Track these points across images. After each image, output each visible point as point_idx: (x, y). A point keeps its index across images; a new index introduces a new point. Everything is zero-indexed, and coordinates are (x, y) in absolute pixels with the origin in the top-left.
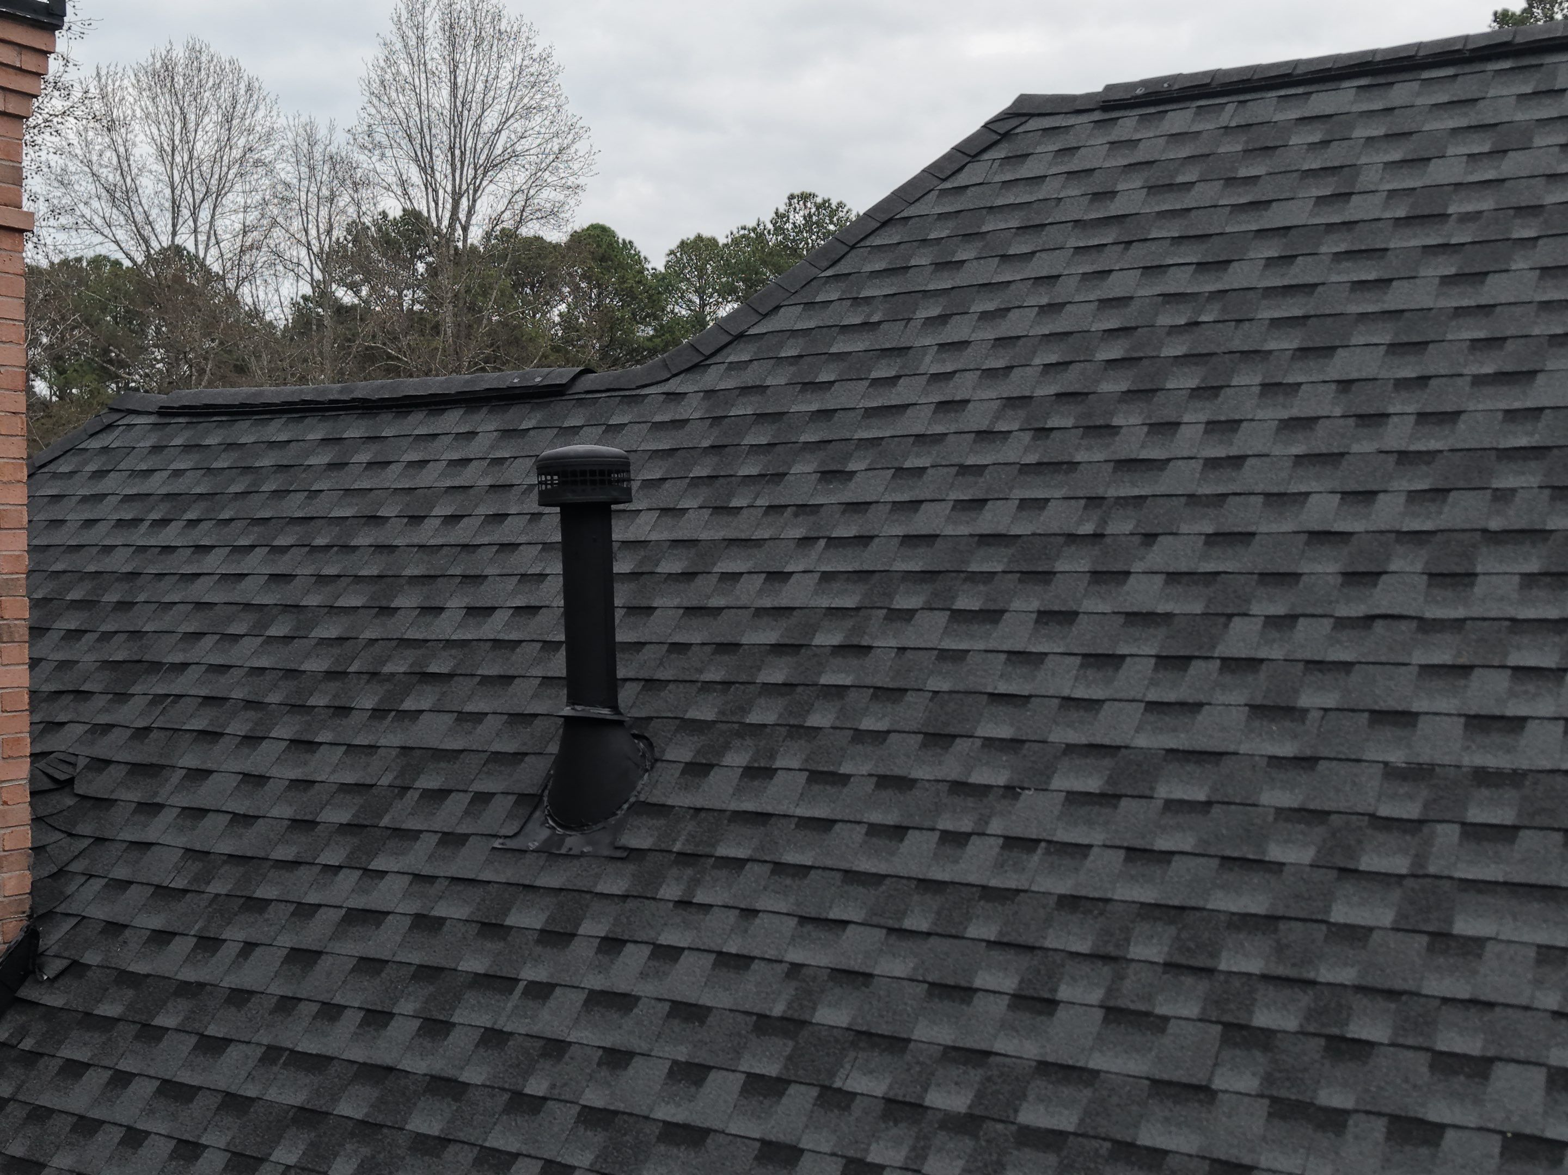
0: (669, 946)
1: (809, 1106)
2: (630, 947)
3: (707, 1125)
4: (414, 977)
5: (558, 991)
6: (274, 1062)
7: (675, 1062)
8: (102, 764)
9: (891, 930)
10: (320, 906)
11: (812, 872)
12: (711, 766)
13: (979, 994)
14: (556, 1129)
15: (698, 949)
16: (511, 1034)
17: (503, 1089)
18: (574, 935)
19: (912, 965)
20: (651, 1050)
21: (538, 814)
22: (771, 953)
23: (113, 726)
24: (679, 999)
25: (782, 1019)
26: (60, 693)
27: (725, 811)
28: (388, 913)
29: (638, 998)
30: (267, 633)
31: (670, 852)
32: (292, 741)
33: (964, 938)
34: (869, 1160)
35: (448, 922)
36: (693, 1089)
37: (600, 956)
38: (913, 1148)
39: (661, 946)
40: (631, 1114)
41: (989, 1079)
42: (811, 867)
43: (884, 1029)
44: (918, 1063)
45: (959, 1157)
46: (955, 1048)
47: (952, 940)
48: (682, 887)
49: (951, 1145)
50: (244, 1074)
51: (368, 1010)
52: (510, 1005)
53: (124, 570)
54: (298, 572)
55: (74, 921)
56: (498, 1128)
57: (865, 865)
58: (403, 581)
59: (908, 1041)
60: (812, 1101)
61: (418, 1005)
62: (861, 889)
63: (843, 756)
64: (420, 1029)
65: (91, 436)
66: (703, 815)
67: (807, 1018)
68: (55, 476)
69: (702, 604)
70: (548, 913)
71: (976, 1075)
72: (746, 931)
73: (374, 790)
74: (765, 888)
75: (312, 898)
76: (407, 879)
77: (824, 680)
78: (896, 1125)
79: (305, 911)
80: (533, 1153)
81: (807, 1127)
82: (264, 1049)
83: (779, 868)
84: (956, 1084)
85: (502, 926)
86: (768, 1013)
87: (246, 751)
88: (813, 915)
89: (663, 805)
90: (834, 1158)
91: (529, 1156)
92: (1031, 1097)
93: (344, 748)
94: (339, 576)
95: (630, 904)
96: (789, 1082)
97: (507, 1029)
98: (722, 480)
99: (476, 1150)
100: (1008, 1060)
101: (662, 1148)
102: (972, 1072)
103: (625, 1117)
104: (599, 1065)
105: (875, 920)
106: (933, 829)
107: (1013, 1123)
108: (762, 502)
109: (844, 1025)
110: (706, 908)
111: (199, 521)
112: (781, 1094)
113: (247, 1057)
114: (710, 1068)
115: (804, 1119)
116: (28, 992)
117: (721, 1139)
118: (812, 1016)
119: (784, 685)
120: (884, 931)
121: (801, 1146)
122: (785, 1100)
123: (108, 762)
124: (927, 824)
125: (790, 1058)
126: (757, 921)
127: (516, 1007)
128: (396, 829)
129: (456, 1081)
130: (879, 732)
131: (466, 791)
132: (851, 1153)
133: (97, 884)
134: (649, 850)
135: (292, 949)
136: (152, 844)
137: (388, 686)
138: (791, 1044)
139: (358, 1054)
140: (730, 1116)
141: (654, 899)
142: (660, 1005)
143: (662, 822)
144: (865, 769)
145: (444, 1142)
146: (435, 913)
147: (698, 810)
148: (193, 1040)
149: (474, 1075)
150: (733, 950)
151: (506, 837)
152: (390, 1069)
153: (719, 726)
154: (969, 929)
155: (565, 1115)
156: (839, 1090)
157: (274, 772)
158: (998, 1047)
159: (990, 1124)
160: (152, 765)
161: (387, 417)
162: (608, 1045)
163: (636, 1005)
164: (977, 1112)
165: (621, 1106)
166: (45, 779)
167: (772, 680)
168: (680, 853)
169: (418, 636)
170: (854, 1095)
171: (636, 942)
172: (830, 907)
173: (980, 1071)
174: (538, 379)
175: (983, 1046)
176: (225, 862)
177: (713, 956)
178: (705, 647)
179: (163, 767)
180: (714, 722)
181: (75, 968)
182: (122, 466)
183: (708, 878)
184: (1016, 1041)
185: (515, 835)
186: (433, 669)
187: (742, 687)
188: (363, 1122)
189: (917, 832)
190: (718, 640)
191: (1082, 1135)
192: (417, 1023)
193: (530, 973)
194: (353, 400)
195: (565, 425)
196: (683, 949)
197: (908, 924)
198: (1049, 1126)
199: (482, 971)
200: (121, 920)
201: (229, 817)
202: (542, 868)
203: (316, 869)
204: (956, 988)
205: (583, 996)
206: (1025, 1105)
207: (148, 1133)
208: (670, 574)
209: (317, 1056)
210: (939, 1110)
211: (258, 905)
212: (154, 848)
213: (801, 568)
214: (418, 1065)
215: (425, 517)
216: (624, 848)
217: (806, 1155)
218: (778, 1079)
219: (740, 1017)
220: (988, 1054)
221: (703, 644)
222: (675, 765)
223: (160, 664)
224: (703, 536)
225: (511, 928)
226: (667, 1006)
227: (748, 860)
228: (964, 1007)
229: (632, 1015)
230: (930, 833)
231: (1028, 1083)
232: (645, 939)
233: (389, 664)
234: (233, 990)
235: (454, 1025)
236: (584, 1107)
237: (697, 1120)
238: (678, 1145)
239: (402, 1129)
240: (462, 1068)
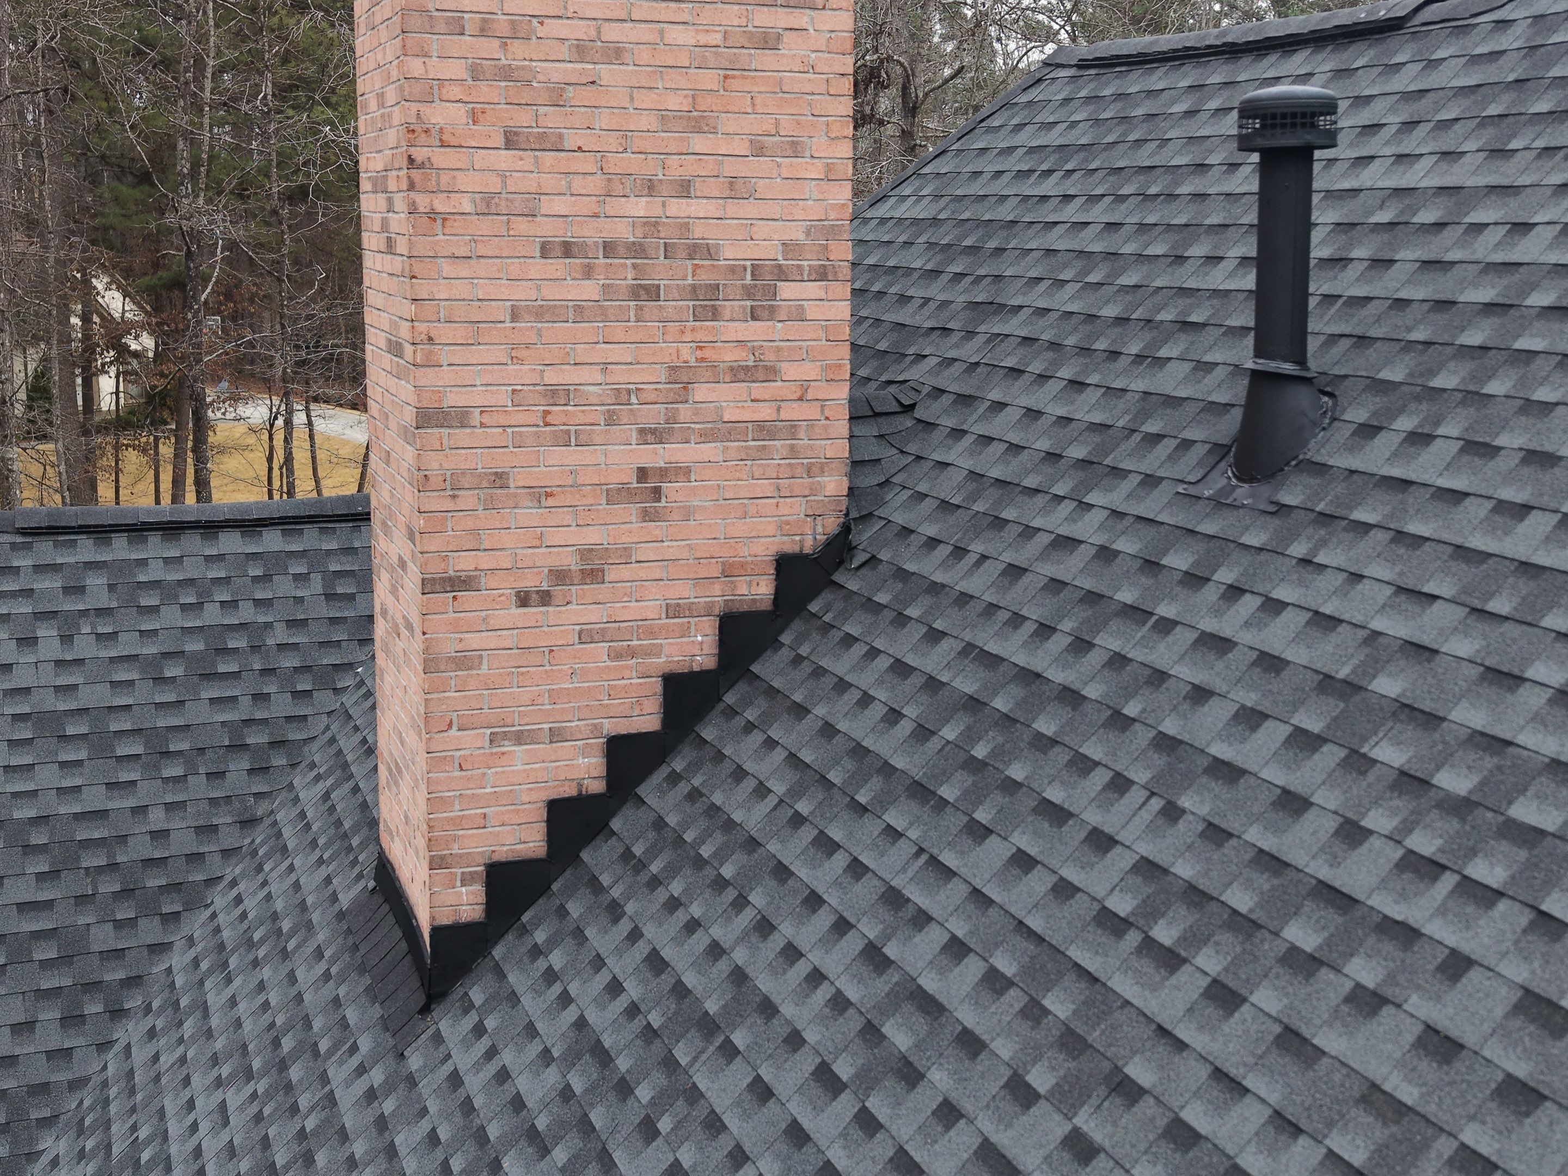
0: (1278, 600)
1: (1333, 765)
2: (1248, 596)
3: (1246, 766)
4: (1081, 600)
5: (1179, 628)
6: (966, 656)
7: (1243, 707)
8: (939, 392)
9: (1474, 610)
10: (1039, 529)
11: (1428, 544)
12: (1380, 428)
13: (1527, 685)
14: (1133, 747)
15: (1299, 606)
16: (1131, 660)
17: (1108, 706)
18: (1208, 580)
19: (1477, 647)
20: (1228, 692)
21: (1223, 464)
22: (1359, 618)
23: (956, 360)
24: (1266, 650)
25: (1344, 681)
26: (933, 329)
27: (1373, 475)
28: (1081, 542)
29: (1236, 644)
30: (1087, 280)
31: (1313, 510)
32: (1070, 381)
33: (1536, 626)
34: (1363, 823)
35: (1121, 555)
36: (1247, 733)
37: (1221, 602)
38: (1404, 821)
39: (1272, 599)
40: (1191, 746)
41: (1499, 768)
42: (1428, 539)
43: (1427, 706)
44: (1444, 742)
45: (1441, 836)
46: (1483, 734)
47: (1525, 627)
48: (1310, 545)
49: (1439, 824)
50: (945, 662)
51: (1041, 624)
52: (1140, 634)
53: (1008, 219)
54: (1127, 221)
55: (883, 522)
56: (1094, 738)
57: (1478, 542)
58: (1202, 229)
59: (1443, 719)
60: (1338, 761)
61: (1076, 625)
62: (1463, 566)
63: (1503, 428)
64: (1069, 645)
65: (1025, 90)
66: (1355, 477)
67: (1364, 683)
68: (990, 130)
69: (1438, 258)
70: (1196, 557)
71: (1490, 762)
72: (1345, 595)
73: (1111, 432)
74: (1379, 556)
75: (1035, 524)
76: (1107, 513)
77: (1518, 345)
78: (1399, 796)
79: (1029, 532)
80: (1109, 764)
81: (1323, 783)
82: (964, 644)
83: (1400, 536)
84: (1469, 768)
85: (1158, 564)
86: (1333, 674)
87: (1036, 388)
88: (1410, 587)
89: (1325, 465)
90: (1335, 816)
91: (1105, 766)
92: (1529, 794)
93: (1103, 390)
94: (1156, 225)
95: (1263, 557)
96: (1325, 741)
97: (1129, 656)
98: (1511, 119)
99: (1072, 753)
100: (1525, 753)
101: (1204, 780)
102: (1488, 758)
103: (1187, 748)
104: (1185, 698)
105: (1463, 598)
106: (1556, 511)
107: (1502, 814)
108: (1540, 143)
109: (1393, 696)
110: (1322, 567)
111: (1074, 171)
112: (1315, 750)
113: (952, 649)
114: (1267, 716)
115: (1325, 776)
116: (838, 577)
117: (1252, 780)
118: (1370, 683)
119: (1480, 347)
120: (1467, 610)
121: (1312, 800)
122: (1316, 757)
123: (943, 391)
124: (1553, 505)
125: (1335, 719)
126: (1360, 586)
127: (1143, 637)
128: (1114, 468)
129: (1078, 693)
130: (1547, 403)
131: (1175, 437)
132: (1350, 815)
133: (906, 494)
134: (1297, 507)
135: (1010, 565)
136: (948, 464)
137: (1155, 333)
138: (1342, 705)
139: (1021, 659)
140: (1267, 763)
141: (1283, 554)
142: (1250, 653)
143: (1318, 481)
144: (1518, 442)
145: (1054, 742)
146: (1114, 547)
147: (1353, 472)
148: (924, 629)
149: (1092, 691)
150: (1328, 612)
151: (1190, 483)
152: (1038, 675)
153: (1404, 388)
154: (1546, 618)
155: (1143, 736)
156: (1364, 756)
157: (1048, 409)
158: (1521, 739)
159: (1481, 810)
160: (970, 396)
161: (1246, 60)
162: (1196, 682)
163: (1231, 650)
164: (1474, 798)
165: (1186, 737)
166: (894, 403)
167: (1470, 342)
168: (1320, 513)
169: (1194, 286)
170: (1375, 761)
171: (1253, 593)
172: (1428, 581)
173: (1495, 760)
174: (1382, 13)
175: (1507, 736)
176: (992, 485)
177: (1310, 614)
178: (1425, 304)
179: (976, 398)
180: (1401, 383)
181: (873, 560)
182: (1034, 121)
183: (1335, 540)
184: (1540, 736)
185: (1199, 481)
186: (1193, 318)
187: (1440, 348)
188: (1007, 716)
189: (1540, 513)
190: (1436, 297)
191: (1560, 838)
192: (1069, 639)
193: (1166, 610)
194: (1224, 44)
195: (1392, 62)
196: (1288, 604)
197: (1491, 606)
198: (1533, 823)
199: (1129, 602)
200: (912, 526)
201: (1007, 445)
202: (1207, 515)
203: (1048, 497)
204: (1508, 675)
205: (1195, 635)
206: (1522, 799)
207: (875, 699)
208: (1423, 224)
209: (996, 656)
210: (1442, 789)
211: (999, 523)
212: (950, 468)
213: (1546, 219)
214: (1057, 676)
215: (1240, 164)
216: (1277, 503)
217: (1314, 809)
218: (1318, 737)
219: (1309, 672)
220: (1509, 743)
221: (1424, 301)
222: (1349, 425)
223: (1005, 306)
224: (1469, 183)
225: (1165, 566)
226: (1254, 655)
227: (1375, 526)
228: (1508, 695)
229: (1225, 658)
230: (1552, 515)
231: (1534, 778)
232: (1261, 591)
233: (1163, 312)
234: (962, 593)
235: (1094, 645)
236: (1160, 732)
237: (1239, 761)
238: (1217, 779)
239: (1029, 726)
240: (1086, 684)
